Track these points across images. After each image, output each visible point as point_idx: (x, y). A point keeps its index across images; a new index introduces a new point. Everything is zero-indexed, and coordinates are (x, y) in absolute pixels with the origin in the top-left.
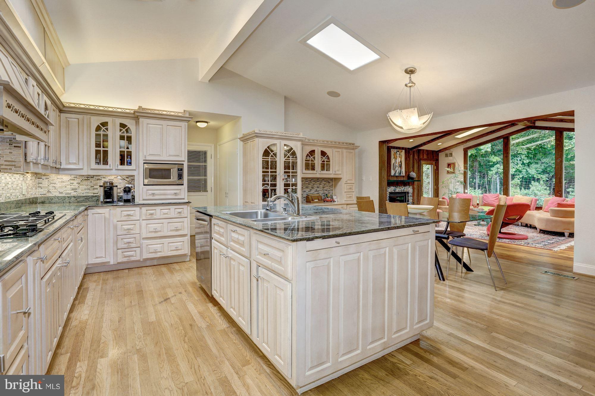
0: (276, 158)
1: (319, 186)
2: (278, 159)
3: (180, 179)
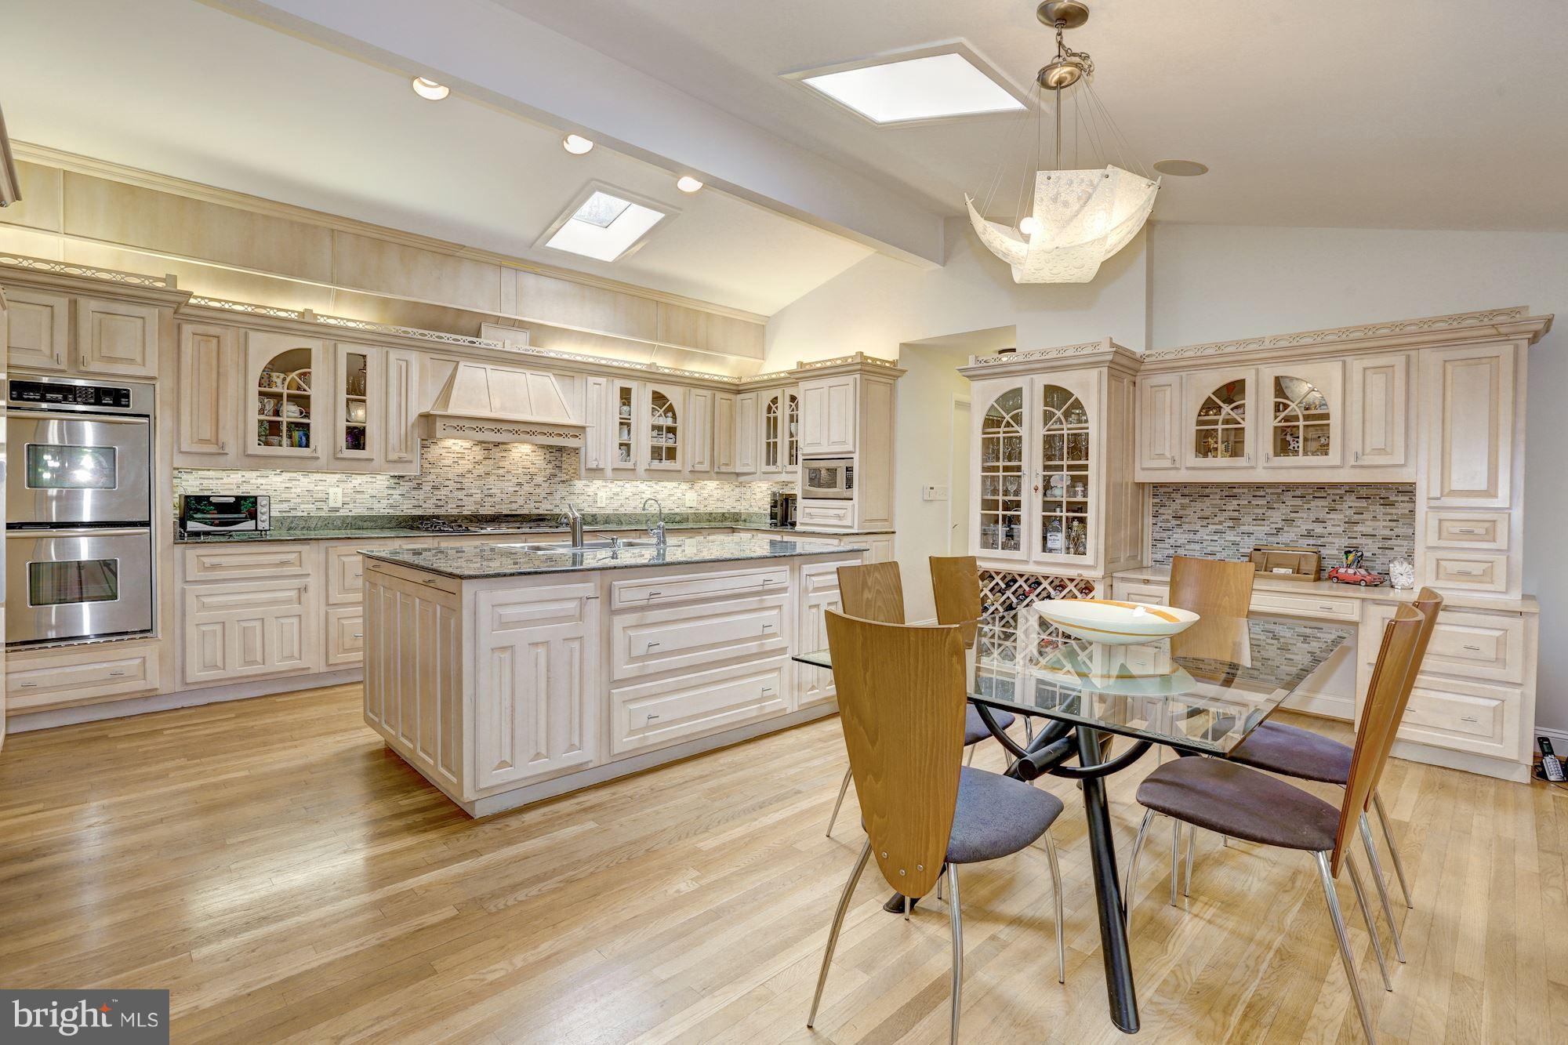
0: (1018, 429)
1: (1322, 515)
2: (1024, 431)
3: (850, 487)
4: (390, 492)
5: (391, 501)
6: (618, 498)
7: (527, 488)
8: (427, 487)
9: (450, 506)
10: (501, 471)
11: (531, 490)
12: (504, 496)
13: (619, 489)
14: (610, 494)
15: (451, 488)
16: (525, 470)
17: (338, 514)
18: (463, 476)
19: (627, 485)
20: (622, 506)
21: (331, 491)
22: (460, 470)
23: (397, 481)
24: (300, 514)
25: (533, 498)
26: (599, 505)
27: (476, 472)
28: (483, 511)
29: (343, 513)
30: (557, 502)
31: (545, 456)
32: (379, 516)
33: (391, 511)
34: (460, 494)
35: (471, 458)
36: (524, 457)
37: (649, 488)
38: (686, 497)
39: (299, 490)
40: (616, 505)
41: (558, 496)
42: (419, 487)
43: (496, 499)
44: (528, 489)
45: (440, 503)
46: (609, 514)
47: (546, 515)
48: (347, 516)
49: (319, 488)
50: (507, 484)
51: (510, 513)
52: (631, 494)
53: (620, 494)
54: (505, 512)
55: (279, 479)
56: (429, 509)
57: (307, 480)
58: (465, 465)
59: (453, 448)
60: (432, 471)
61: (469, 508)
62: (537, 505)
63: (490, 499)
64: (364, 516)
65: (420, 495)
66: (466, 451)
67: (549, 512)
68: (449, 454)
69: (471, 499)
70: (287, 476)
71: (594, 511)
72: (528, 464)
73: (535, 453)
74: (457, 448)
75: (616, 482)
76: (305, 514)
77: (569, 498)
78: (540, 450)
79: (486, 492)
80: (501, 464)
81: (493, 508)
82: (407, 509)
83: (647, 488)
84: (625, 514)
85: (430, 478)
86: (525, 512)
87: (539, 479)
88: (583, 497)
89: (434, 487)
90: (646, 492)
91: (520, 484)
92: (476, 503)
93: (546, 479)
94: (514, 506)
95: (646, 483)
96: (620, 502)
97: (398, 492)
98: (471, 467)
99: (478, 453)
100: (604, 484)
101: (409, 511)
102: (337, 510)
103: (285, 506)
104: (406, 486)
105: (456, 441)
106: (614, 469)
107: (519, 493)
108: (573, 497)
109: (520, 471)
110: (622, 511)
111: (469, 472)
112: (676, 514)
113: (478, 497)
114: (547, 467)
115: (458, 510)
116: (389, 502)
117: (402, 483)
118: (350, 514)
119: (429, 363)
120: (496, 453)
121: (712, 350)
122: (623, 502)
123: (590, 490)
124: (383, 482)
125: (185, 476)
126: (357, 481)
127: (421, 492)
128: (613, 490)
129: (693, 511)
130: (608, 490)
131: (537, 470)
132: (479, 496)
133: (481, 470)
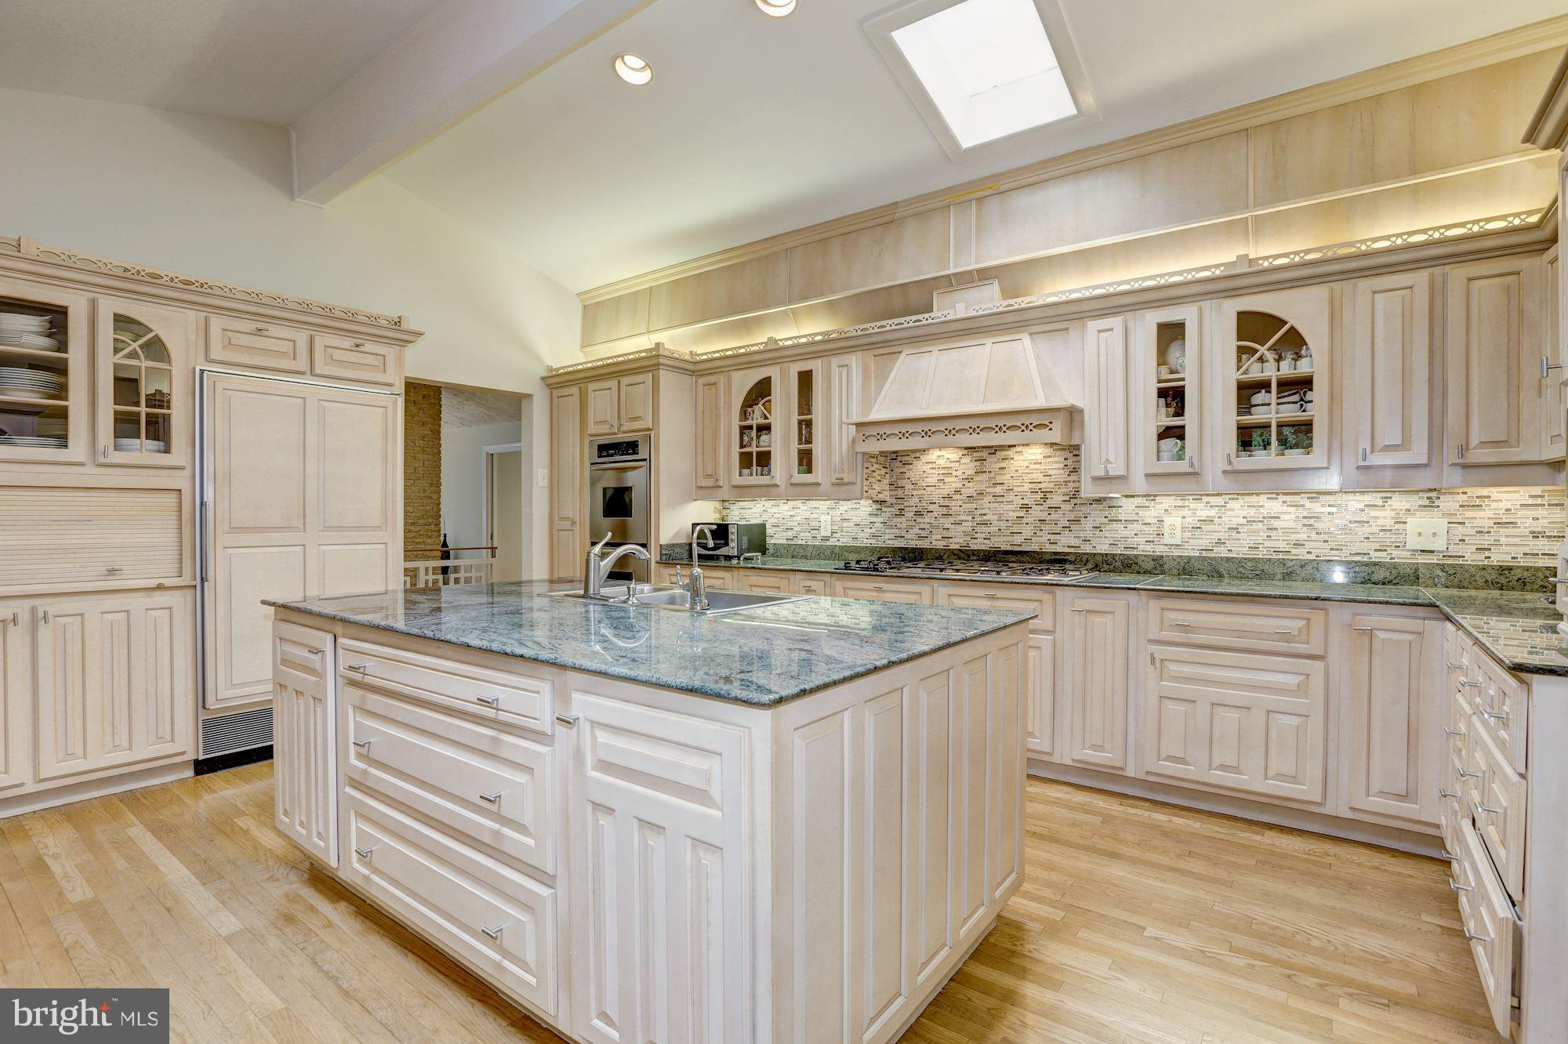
4: (873, 520)
5: (873, 530)
6: (1210, 527)
7: (1037, 512)
8: (909, 514)
9: (934, 537)
10: (998, 490)
11: (1044, 515)
12: (1003, 525)
13: (1212, 513)
14: (1190, 521)
15: (935, 514)
16: (1033, 486)
17: (828, 543)
18: (950, 498)
19: (1232, 504)
20: (1220, 542)
21: (823, 518)
22: (947, 489)
23: (879, 507)
24: (800, 542)
25: (1046, 528)
26: (1167, 540)
27: (966, 492)
28: (974, 546)
29: (832, 542)
30: (1088, 534)
31: (1066, 462)
32: (863, 547)
33: (873, 541)
34: (947, 522)
35: (959, 473)
36: (1032, 466)
37: (1293, 509)
38: (1408, 526)
39: (799, 518)
40: (1205, 542)
41: (1088, 525)
42: (901, 513)
43: (993, 529)
44: (1039, 513)
45: (924, 534)
46: (1189, 558)
47: (1069, 554)
48: (835, 546)
49: (814, 516)
50: (1007, 507)
51: (1009, 548)
52: (1244, 521)
53: (1216, 520)
54: (1004, 547)
55: (786, 507)
56: (912, 542)
57: (805, 508)
58: (953, 483)
59: (938, 462)
60: (914, 493)
61: (957, 540)
62: (1052, 537)
63: (984, 529)
64: (850, 547)
65: (902, 522)
66: (953, 465)
67: (1072, 550)
68: (933, 471)
69: (960, 528)
70: (791, 504)
71: (1160, 550)
72: (1040, 478)
73: (1050, 460)
74: (942, 462)
75: (1205, 499)
76: (803, 542)
77: (1108, 527)
78: (1059, 453)
79: (978, 519)
80: (999, 479)
81: (988, 542)
82: (889, 541)
83: (1285, 509)
84: (1228, 559)
85: (914, 501)
86: (1034, 547)
87: (1056, 499)
88: (1136, 527)
89: (918, 514)
90: (1283, 517)
91: (1026, 507)
92: (966, 534)
93: (1067, 498)
94: (1018, 539)
95: (1282, 498)
96: (1216, 536)
97: (881, 520)
98: (960, 485)
99: (968, 465)
100: (1180, 503)
101: (891, 542)
102: (827, 539)
103: (790, 534)
104: (889, 512)
105: (943, 452)
106: (1148, 476)
107: (1024, 520)
108: (1114, 525)
109: (1027, 487)
110: (1222, 552)
111: (957, 492)
112: (1375, 564)
113: (967, 526)
114: (1069, 478)
115: (944, 543)
116: (871, 531)
117: (884, 509)
118: (838, 544)
119: (871, 361)
120: (993, 464)
121: (1434, 168)
122: (1223, 536)
123: (1150, 515)
124: (865, 509)
125: (732, 507)
126: (845, 506)
127: (903, 519)
128: (1198, 513)
129: (1433, 559)
130: (1186, 512)
131: (1052, 485)
132: (970, 524)
133: (971, 489)
